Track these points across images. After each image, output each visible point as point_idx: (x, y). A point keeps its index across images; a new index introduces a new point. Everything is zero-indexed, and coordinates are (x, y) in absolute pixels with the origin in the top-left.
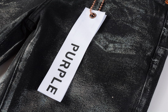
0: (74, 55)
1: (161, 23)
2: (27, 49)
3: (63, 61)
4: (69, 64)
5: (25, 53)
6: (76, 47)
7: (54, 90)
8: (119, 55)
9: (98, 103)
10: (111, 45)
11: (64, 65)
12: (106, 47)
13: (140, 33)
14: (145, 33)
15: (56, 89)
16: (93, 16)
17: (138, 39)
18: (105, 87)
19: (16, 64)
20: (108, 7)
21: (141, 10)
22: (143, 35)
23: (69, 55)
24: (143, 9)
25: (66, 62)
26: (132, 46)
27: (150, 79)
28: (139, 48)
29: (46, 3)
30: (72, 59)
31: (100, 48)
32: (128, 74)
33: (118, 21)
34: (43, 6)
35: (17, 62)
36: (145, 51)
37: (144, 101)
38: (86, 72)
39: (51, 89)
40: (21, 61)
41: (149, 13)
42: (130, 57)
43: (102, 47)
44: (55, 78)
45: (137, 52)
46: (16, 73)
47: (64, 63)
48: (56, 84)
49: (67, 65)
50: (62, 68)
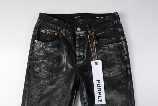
0: (100, 84)
1: (123, 55)
2: (84, 94)
3: (98, 89)
4: (100, 89)
5: (85, 96)
6: (99, 81)
7: (101, 101)
8: (116, 76)
9: (118, 96)
10: (111, 73)
11: (99, 90)
12: (110, 75)
13: (119, 63)
14: (120, 62)
15: (101, 100)
16: (96, 64)
17: (119, 66)
18: (117, 89)
19: (84, 101)
20: (99, 56)
21: (114, 53)
22: (120, 64)
23: (98, 86)
24: (114, 52)
25: (99, 89)
26: (119, 70)
27: (130, 79)
28: (121, 70)
29: (78, 71)
30: (100, 87)
31: (108, 77)
32: (122, 81)
33: (107, 61)
34: (78, 72)
35: (84, 100)
36: (124, 70)
37: (131, 87)
38: (108, 88)
39: (100, 101)
40: (85, 100)
41: (118, 53)
42: (120, 75)
43: (108, 76)
44: (98, 97)
45: (122, 71)
46: (86, 104)
47: (98, 90)
48: (100, 98)
49: (100, 90)
50: (99, 92)
